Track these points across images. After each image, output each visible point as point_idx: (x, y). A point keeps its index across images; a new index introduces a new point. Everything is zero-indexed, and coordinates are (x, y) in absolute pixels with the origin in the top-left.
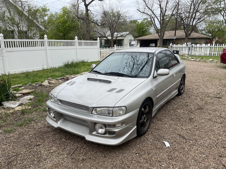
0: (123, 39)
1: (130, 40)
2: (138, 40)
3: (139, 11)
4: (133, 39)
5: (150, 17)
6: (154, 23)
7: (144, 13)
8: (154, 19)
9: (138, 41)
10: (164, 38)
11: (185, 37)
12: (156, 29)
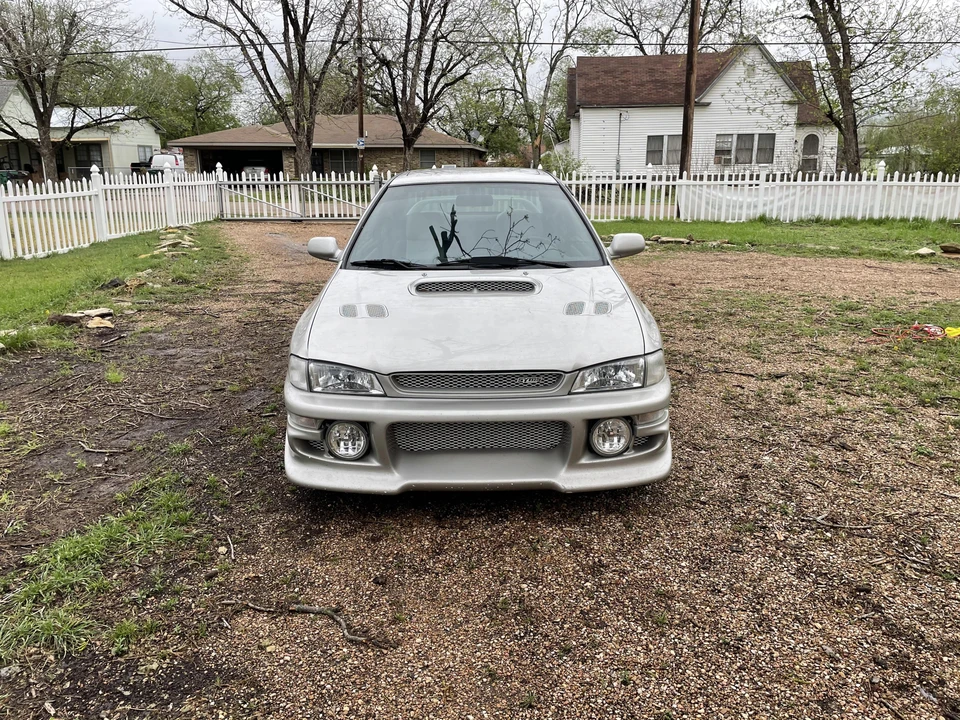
0: (106, 143)
1: (139, 146)
2: (186, 149)
3: (178, 5)
4: (156, 142)
5: (240, 41)
6: (262, 73)
7: (206, 18)
8: (260, 54)
9: (188, 152)
10: (315, 145)
11: (400, 143)
12: (273, 101)
